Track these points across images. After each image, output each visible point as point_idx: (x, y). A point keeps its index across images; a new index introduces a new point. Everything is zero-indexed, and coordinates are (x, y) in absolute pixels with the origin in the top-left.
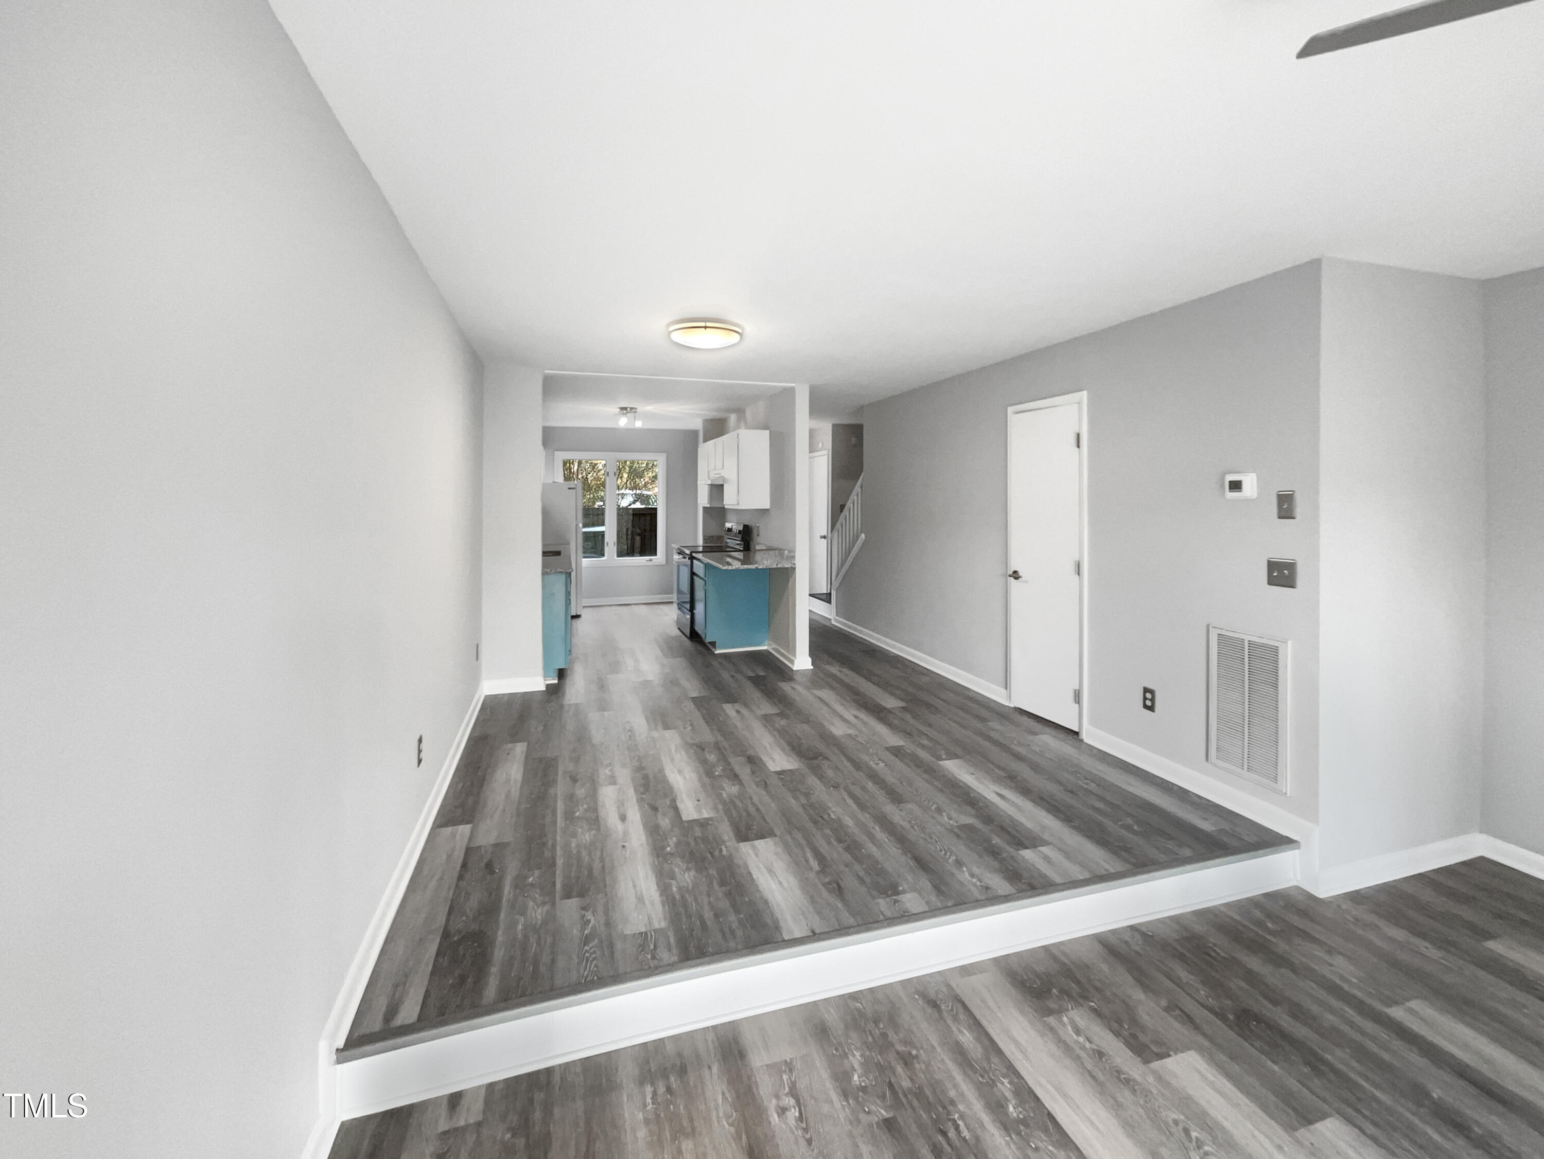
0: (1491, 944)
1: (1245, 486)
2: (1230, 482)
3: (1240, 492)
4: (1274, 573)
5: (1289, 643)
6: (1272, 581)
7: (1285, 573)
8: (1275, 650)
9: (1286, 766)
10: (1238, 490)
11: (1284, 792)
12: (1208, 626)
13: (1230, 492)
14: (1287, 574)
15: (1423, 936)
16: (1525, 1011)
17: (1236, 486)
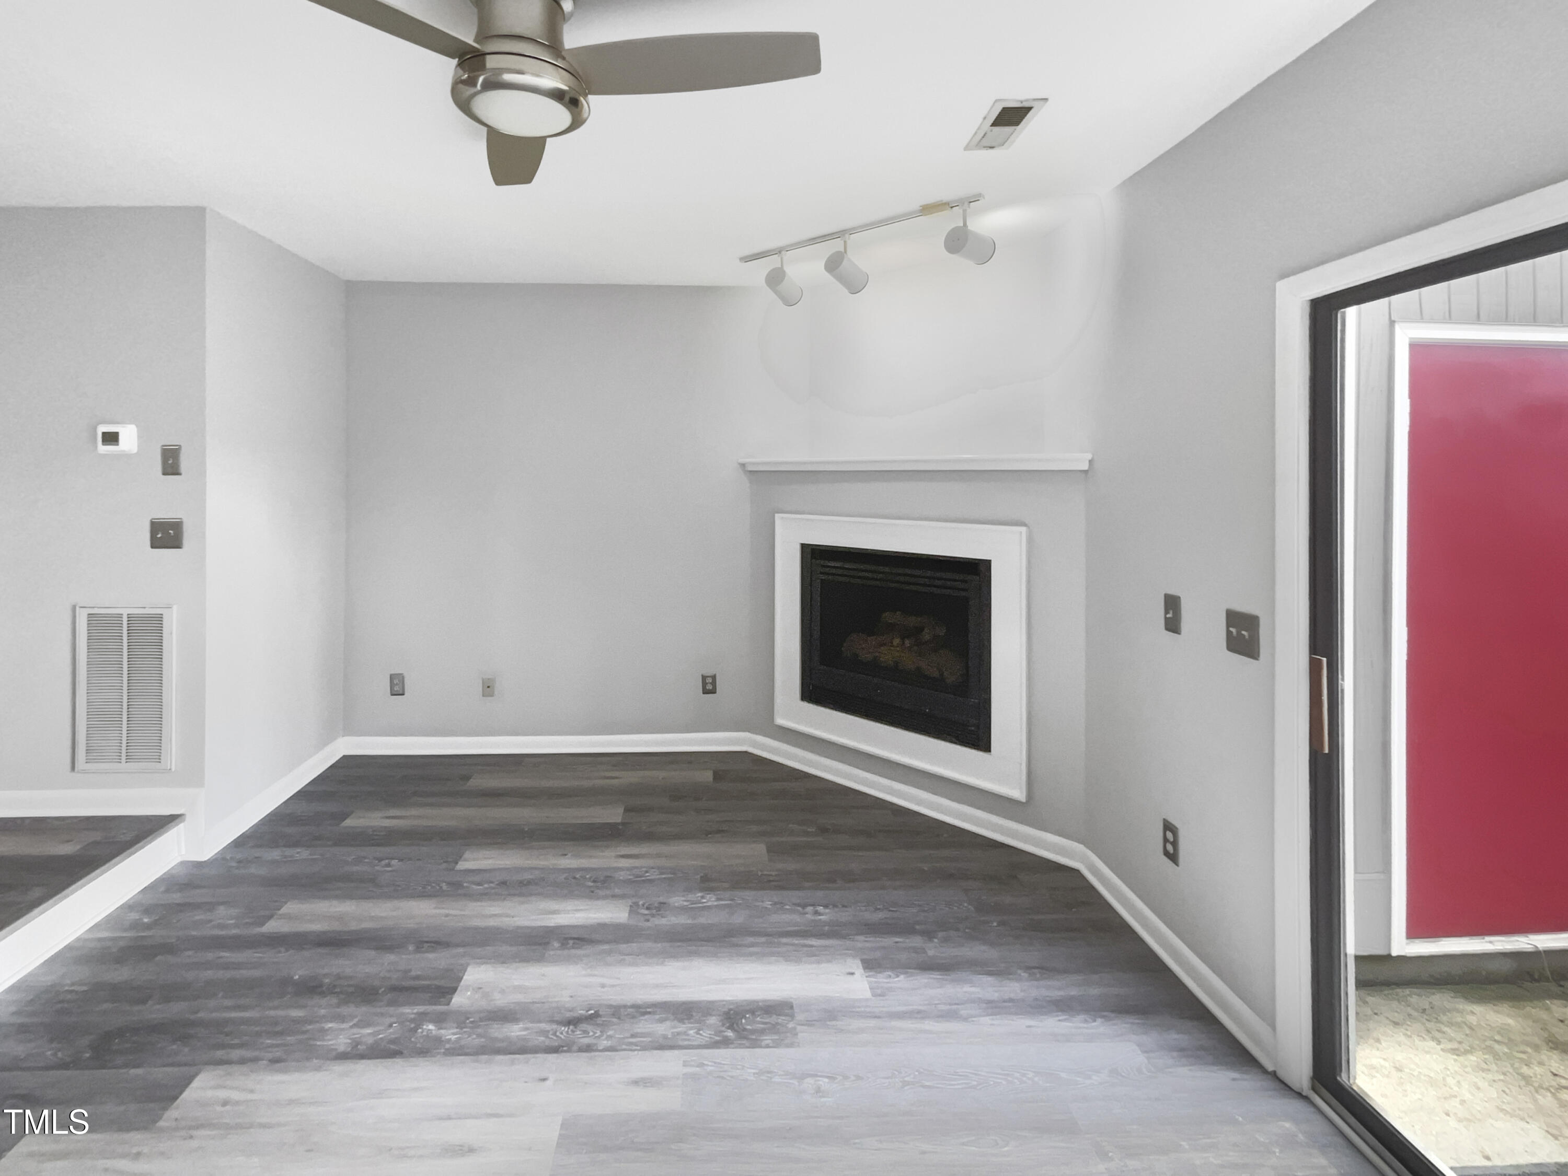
0: (348, 822)
1: (121, 438)
2: (104, 434)
3: (118, 445)
4: (158, 534)
5: (175, 608)
6: (156, 544)
7: (170, 533)
8: (160, 618)
9: (171, 740)
10: (115, 443)
11: (169, 768)
12: (74, 609)
13: (103, 445)
14: (172, 534)
15: (296, 844)
16: (366, 860)
17: (111, 438)
